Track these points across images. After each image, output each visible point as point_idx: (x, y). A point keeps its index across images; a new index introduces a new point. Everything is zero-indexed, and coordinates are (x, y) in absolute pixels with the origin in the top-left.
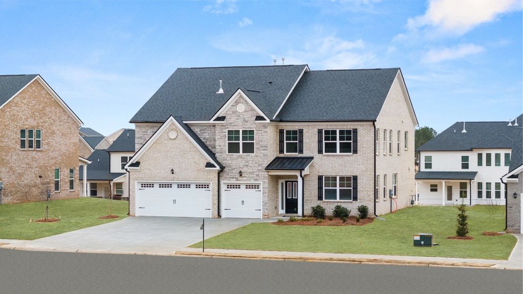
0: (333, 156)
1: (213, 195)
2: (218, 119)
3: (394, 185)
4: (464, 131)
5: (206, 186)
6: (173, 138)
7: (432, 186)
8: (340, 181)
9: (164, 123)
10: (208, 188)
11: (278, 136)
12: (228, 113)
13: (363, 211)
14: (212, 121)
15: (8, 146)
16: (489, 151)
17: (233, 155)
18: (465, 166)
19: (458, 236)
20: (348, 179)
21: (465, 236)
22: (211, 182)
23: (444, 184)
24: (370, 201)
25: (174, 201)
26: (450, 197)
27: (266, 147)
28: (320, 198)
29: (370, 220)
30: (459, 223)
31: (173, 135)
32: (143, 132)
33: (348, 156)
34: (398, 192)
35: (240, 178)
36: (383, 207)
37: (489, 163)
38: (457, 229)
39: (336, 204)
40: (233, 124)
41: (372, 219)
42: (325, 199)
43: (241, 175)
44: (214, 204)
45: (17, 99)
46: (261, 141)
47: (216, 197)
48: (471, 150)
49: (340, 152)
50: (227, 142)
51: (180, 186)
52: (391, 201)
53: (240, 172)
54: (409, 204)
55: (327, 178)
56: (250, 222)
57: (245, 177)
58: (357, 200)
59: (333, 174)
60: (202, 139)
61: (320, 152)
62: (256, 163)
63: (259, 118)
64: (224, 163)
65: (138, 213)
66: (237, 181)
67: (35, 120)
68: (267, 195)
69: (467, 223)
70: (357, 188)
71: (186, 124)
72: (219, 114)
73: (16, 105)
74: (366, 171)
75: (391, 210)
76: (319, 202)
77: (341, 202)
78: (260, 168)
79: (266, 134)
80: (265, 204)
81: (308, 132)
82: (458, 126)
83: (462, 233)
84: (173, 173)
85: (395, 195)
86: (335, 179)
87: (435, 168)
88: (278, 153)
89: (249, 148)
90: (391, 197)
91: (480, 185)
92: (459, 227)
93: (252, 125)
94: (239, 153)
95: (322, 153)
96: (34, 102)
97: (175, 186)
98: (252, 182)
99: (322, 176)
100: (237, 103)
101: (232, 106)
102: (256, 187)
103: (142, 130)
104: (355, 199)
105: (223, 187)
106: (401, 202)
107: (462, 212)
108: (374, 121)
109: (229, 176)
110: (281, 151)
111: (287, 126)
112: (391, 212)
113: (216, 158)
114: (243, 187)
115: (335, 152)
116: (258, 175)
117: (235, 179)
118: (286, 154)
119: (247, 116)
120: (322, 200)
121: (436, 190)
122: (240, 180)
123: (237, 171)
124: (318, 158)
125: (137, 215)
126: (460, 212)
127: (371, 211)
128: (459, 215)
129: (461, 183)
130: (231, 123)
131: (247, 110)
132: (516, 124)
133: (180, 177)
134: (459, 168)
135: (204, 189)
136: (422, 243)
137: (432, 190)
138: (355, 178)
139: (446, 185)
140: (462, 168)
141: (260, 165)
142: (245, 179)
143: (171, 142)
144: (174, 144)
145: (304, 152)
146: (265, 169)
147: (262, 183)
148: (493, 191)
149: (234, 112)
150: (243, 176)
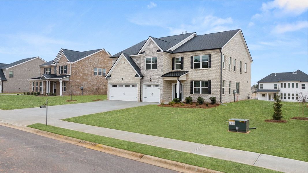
0: (198, 70)
1: (138, 90)
2: (142, 53)
3: (237, 88)
4: (275, 76)
6: (123, 63)
7: (263, 94)
8: (202, 83)
9: (118, 57)
10: (137, 87)
11: (172, 61)
12: (146, 49)
13: (213, 100)
14: (138, 54)
15: (87, 74)
16: (285, 82)
17: (148, 70)
18: (276, 88)
19: (274, 119)
20: (206, 82)
21: (280, 120)
22: (138, 84)
23: (267, 94)
24: (218, 94)
25: (124, 93)
26: (270, 99)
27: (163, 65)
28: (192, 93)
29: (217, 105)
30: (275, 110)
33: (206, 69)
34: (240, 92)
35: (150, 82)
36: (227, 98)
37: (285, 86)
38: (273, 114)
39: (199, 96)
41: (218, 105)
42: (194, 93)
43: (151, 80)
44: (139, 95)
45: (93, 57)
46: (160, 62)
47: (140, 91)
48: (278, 82)
49: (202, 68)
50: (146, 64)
51: (127, 86)
52: (235, 95)
53: (151, 79)
54: (247, 98)
55: (195, 82)
56: (148, 104)
57: (153, 81)
58: (211, 94)
59: (198, 80)
60: (136, 64)
61: (192, 68)
62: (157, 74)
63: (159, 51)
64: (144, 74)
65: (110, 98)
66: (149, 83)
67: (102, 65)
68: (162, 90)
69: (281, 110)
70: (211, 88)
71: (130, 57)
72: (142, 50)
73: (92, 59)
74: (216, 77)
75: (235, 100)
76: (191, 95)
77: (202, 95)
78: (159, 76)
79: (162, 59)
80: (161, 95)
81: (186, 58)
82: (273, 74)
83: (277, 117)
84: (123, 80)
85: (238, 93)
86: (199, 82)
87: (264, 89)
88: (172, 69)
89: (155, 67)
90: (234, 94)
91: (282, 94)
92: (274, 113)
93: (156, 55)
94: (150, 69)
95: (193, 69)
96: (102, 59)
97: (124, 86)
98: (156, 84)
99: (193, 81)
100: (150, 44)
102: (158, 86)
104: (210, 93)
105: (144, 87)
106: (242, 97)
107: (277, 101)
108: (220, 49)
109: (146, 81)
110: (173, 69)
111: (176, 56)
112: (235, 102)
113: (140, 72)
114: (152, 86)
115: (200, 68)
116: (158, 80)
117: (148, 83)
118: (175, 70)
119: (154, 50)
120: (193, 94)
121: (264, 96)
122: (150, 83)
123: (149, 78)
124: (191, 71)
125: (110, 99)
126: (276, 102)
127: (218, 99)
128: (275, 104)
129: (274, 94)
130: (147, 55)
131: (154, 47)
132: (296, 73)
133: (126, 82)
134: (273, 89)
136: (237, 128)
137: (263, 96)
138: (210, 82)
139: (268, 94)
140: (275, 88)
141: (159, 75)
143: (122, 65)
145: (184, 69)
146: (161, 77)
147: (160, 84)
148: (287, 96)
149: (149, 49)
150: (152, 80)
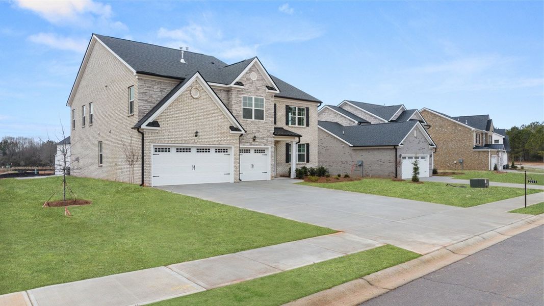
0: (295, 127)
2: (238, 84)
5: (225, 151)
8: (298, 147)
10: (227, 152)
12: (244, 79)
14: (232, 85)
17: (247, 121)
20: (303, 145)
22: (230, 146)
24: (316, 162)
25: (194, 167)
31: (196, 94)
32: (148, 87)
33: (304, 128)
35: (253, 143)
40: (247, 91)
43: (254, 140)
44: (237, 168)
46: (269, 109)
47: (238, 161)
49: (298, 125)
50: (242, 107)
51: (200, 150)
53: (254, 137)
57: (257, 142)
62: (266, 129)
63: (271, 88)
66: (251, 145)
68: (273, 158)
70: (309, 154)
72: (238, 79)
74: (314, 140)
76: (286, 165)
78: (269, 134)
79: (272, 103)
80: (272, 167)
81: (279, 106)
84: (196, 136)
89: (260, 115)
93: (263, 94)
94: (252, 119)
95: (288, 125)
97: (194, 151)
98: (261, 146)
100: (251, 70)
101: (247, 73)
102: (263, 151)
103: (147, 85)
104: (308, 161)
109: (244, 141)
114: (252, 151)
116: (267, 140)
117: (249, 144)
119: (259, 84)
120: (288, 163)
122: (253, 145)
123: (251, 136)
131: (258, 78)
135: (223, 153)
138: (308, 145)
141: (268, 131)
142: (257, 143)
143: (193, 101)
144: (197, 104)
146: (272, 135)
147: (270, 147)
149: (249, 79)
150: (257, 140)
